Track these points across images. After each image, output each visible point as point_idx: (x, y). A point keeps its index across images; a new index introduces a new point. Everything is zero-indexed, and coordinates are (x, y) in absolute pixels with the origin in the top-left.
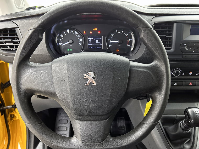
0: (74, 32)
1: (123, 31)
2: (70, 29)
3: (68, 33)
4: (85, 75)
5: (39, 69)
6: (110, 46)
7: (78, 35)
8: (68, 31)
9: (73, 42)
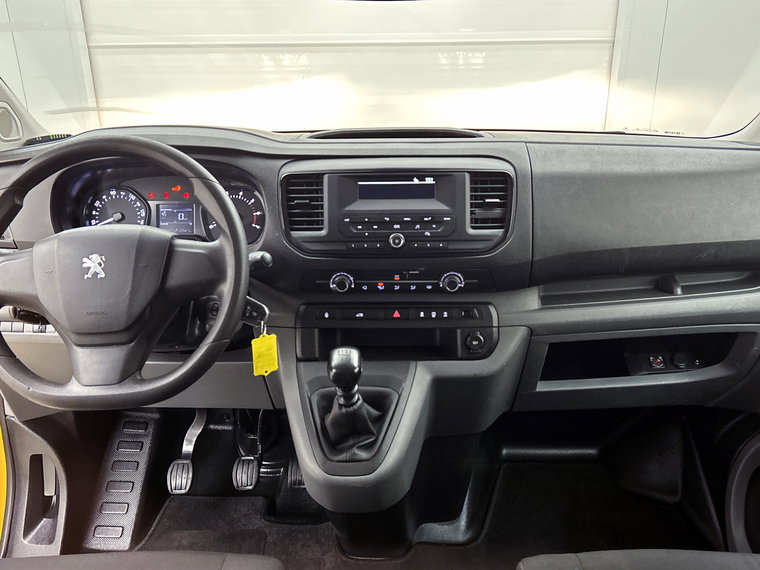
0: (127, 195)
1: (241, 193)
2: (118, 189)
3: (111, 196)
4: (85, 260)
5: (11, 257)
6: (211, 227)
7: (135, 202)
8: (113, 193)
9: (123, 217)
